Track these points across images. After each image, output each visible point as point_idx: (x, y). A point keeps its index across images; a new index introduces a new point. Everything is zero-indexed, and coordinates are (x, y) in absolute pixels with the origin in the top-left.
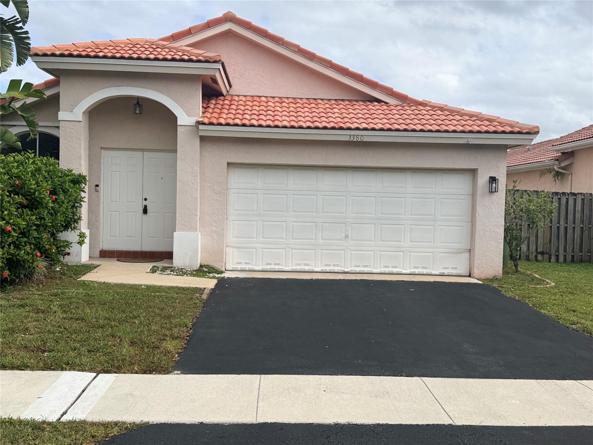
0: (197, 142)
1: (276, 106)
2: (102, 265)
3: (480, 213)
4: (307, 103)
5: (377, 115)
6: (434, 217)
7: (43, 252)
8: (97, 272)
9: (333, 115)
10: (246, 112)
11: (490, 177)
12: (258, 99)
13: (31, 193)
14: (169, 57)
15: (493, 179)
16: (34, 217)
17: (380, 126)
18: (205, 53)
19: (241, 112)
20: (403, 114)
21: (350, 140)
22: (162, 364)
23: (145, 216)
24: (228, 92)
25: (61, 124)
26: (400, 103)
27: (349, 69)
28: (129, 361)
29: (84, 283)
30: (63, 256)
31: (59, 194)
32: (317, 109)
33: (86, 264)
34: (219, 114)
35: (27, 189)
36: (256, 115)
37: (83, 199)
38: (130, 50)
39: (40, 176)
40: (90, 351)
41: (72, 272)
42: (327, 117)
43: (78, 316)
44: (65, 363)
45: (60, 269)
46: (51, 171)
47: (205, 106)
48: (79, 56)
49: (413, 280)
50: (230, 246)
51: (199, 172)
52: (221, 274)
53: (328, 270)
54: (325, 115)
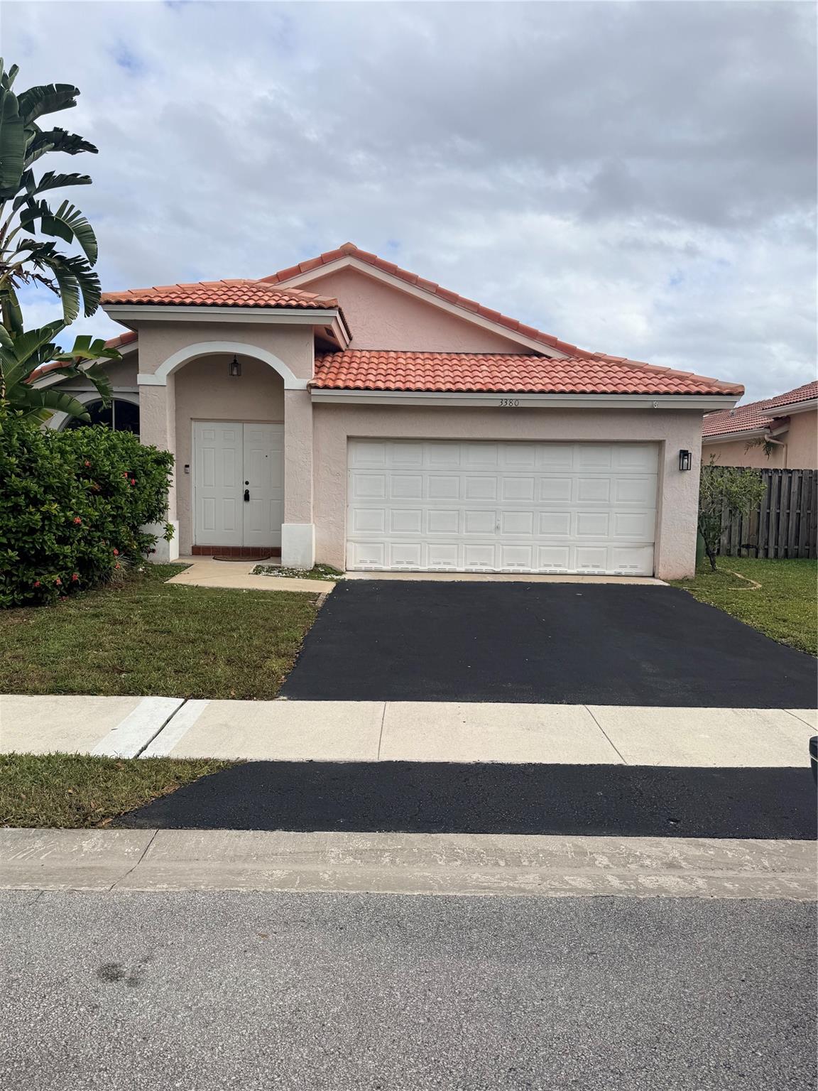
0: (309, 410)
1: (408, 364)
2: (195, 564)
3: (667, 497)
4: (447, 359)
5: (537, 373)
6: (608, 502)
7: (122, 549)
8: (188, 573)
9: (480, 375)
10: (370, 371)
11: (681, 450)
12: (385, 355)
13: (105, 476)
14: (273, 303)
15: (685, 453)
16: (109, 507)
17: (540, 387)
18: (318, 296)
19: (364, 371)
20: (570, 371)
21: (502, 406)
22: (265, 687)
23: (247, 505)
24: (347, 346)
25: (141, 390)
26: (567, 357)
28: (225, 684)
29: (172, 587)
30: (147, 553)
31: (140, 478)
32: (460, 366)
33: (175, 564)
34: (336, 374)
35: (100, 471)
36: (383, 375)
37: (169, 482)
38: (224, 294)
39: (116, 454)
40: (177, 671)
41: (158, 574)
42: (472, 377)
43: (163, 628)
44: (146, 687)
45: (143, 569)
46: (129, 449)
47: (319, 364)
48: (161, 303)
49: (580, 582)
50: (352, 541)
51: (311, 448)
52: (341, 575)
53: (474, 571)
54: (470, 374)
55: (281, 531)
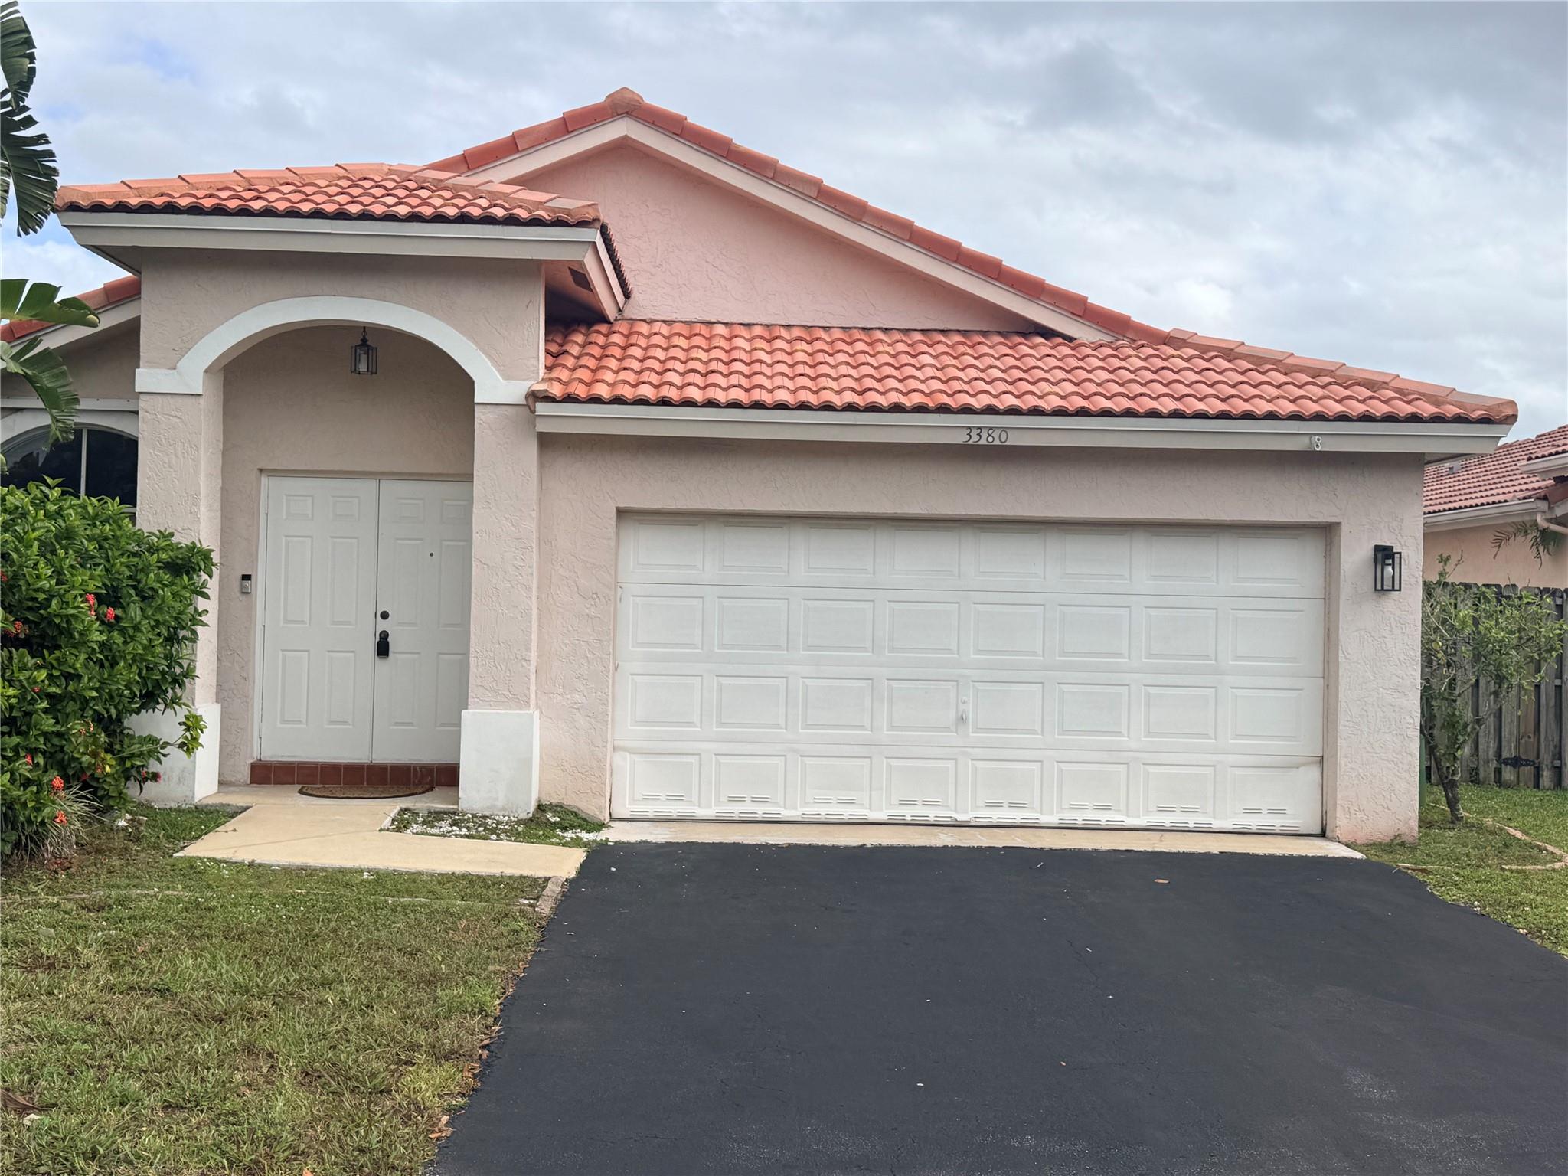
0: (531, 450)
1: (756, 349)
2: (254, 808)
3: (1350, 651)
4: (844, 341)
5: (1045, 371)
6: (1213, 662)
7: (74, 775)
8: (235, 830)
9: (918, 374)
10: (670, 365)
11: (1376, 546)
12: (703, 330)
13: (38, 603)
14: (451, 211)
15: (1386, 552)
16: (43, 675)
17: (1055, 402)
18: (554, 198)
19: (657, 366)
20: (1120, 368)
21: (970, 442)
22: (394, 1154)
23: (383, 665)
24: (620, 310)
25: (143, 404)
26: (1109, 339)
27: (963, 245)
28: (290, 1146)
29: (192, 867)
30: (140, 782)
31: (128, 604)
32: (871, 356)
33: (207, 806)
34: (595, 371)
35: (28, 590)
36: (699, 372)
37: (200, 615)
38: (342, 193)
39: (71, 552)
40: (171, 1106)
41: (163, 832)
42: (900, 378)
43: (151, 981)
44: (84, 1153)
45: (128, 821)
46: (106, 539)
47: (554, 348)
48: (195, 210)
49: (1158, 849)
50: (624, 749)
51: (534, 536)
52: (598, 831)
53: (908, 819)
54: (894, 372)
55: (459, 725)
